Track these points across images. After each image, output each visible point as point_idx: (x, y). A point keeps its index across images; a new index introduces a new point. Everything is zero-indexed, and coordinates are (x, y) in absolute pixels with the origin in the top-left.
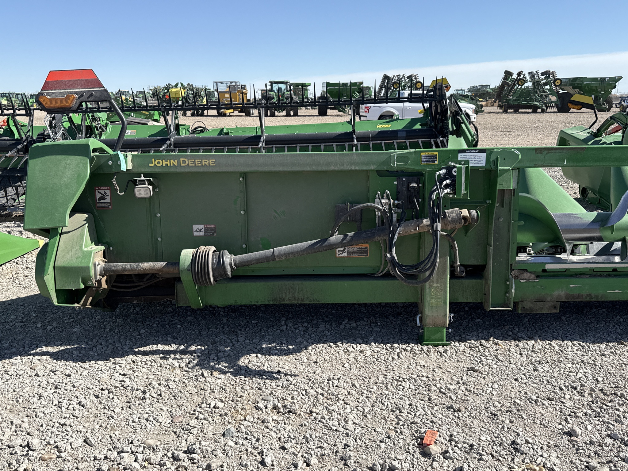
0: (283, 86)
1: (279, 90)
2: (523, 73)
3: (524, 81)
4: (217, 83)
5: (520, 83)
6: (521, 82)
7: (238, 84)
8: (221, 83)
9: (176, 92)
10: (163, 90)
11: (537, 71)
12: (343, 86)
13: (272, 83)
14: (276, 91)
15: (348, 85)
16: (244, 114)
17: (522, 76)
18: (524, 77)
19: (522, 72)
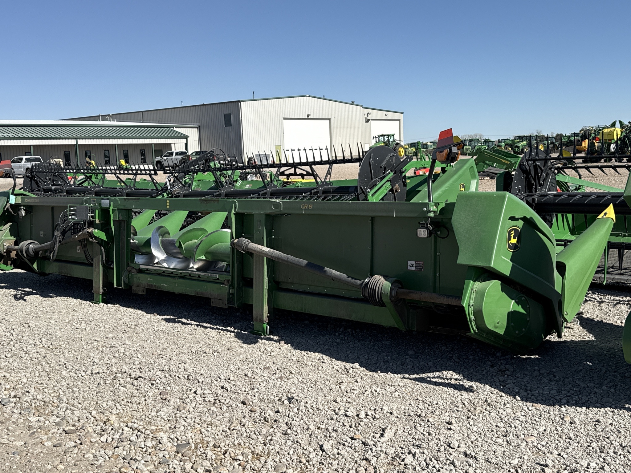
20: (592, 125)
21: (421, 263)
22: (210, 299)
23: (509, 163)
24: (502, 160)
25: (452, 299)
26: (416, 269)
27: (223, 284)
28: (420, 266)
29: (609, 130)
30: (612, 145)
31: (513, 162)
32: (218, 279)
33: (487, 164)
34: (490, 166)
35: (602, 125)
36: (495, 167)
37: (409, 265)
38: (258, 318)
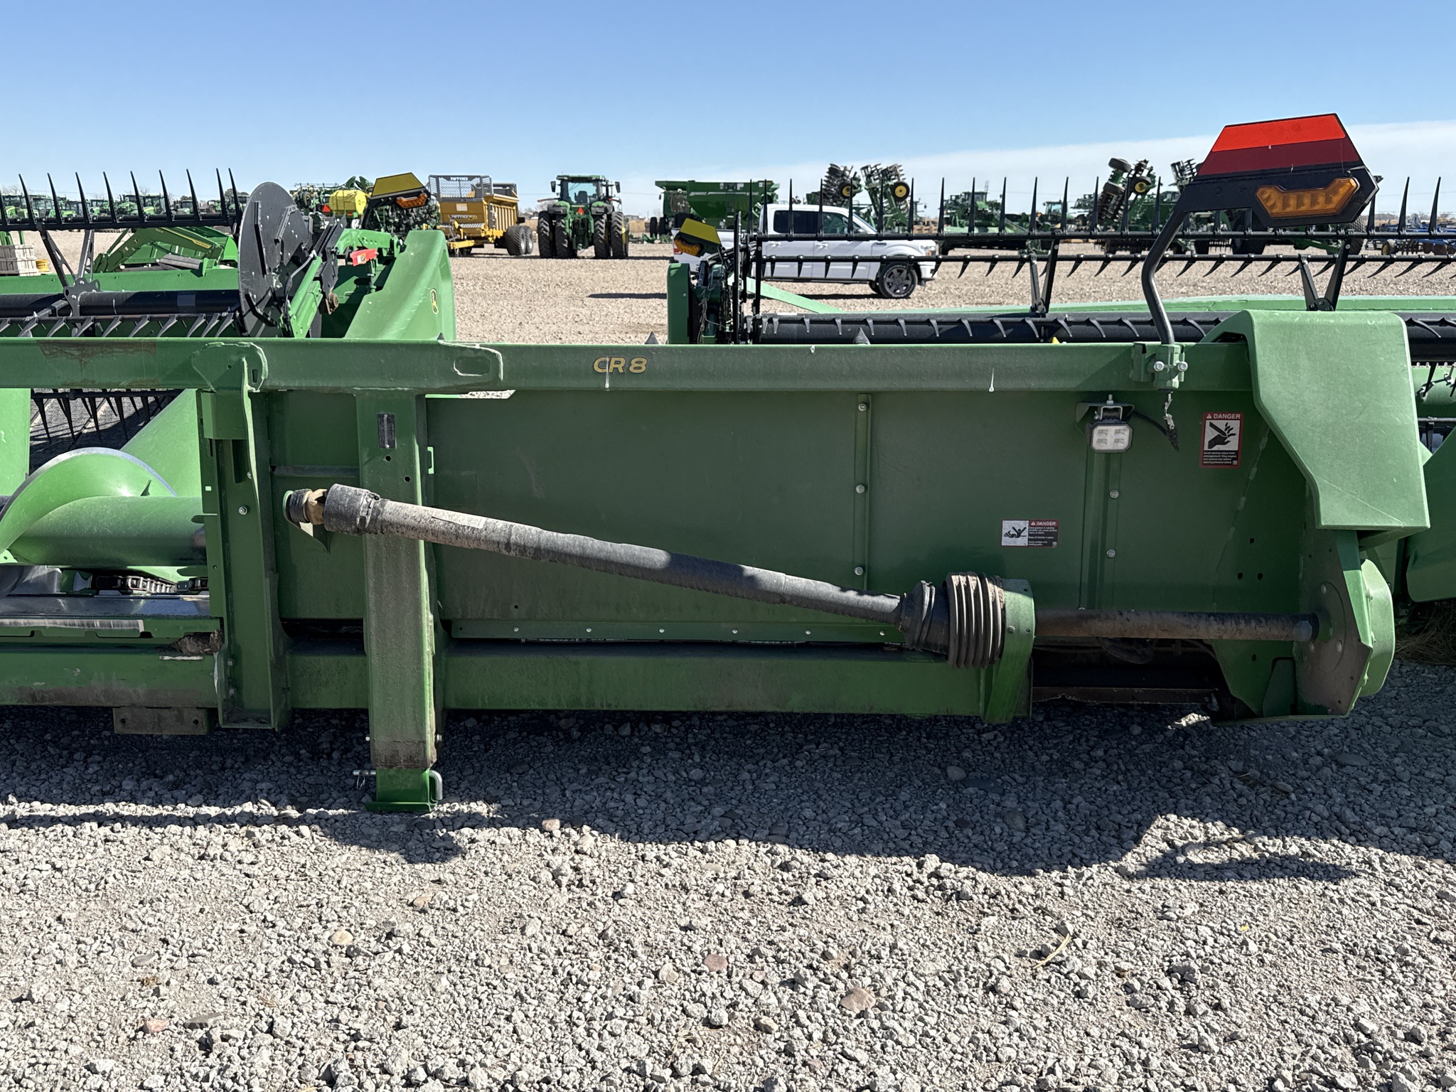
0: (590, 189)
1: (582, 196)
2: (1149, 166)
3: (1148, 183)
4: (437, 177)
5: (1137, 187)
6: (1141, 186)
7: (486, 181)
8: (448, 178)
9: (347, 197)
10: (319, 194)
11: (1189, 161)
12: (727, 191)
13: (565, 181)
14: (573, 200)
15: (739, 187)
16: (504, 251)
17: (1145, 173)
18: (1149, 175)
19: (1146, 162)
20: (311, 183)
21: (1050, 524)
22: (108, 710)
23: (209, 247)
24: (194, 241)
25: (1238, 623)
26: (1033, 544)
27: (172, 648)
28: (1047, 534)
29: (346, 193)
30: (354, 221)
31: (218, 245)
32: (146, 635)
33: (159, 248)
34: (168, 252)
35: (330, 184)
36: (178, 255)
37: (1004, 531)
38: (401, 754)
